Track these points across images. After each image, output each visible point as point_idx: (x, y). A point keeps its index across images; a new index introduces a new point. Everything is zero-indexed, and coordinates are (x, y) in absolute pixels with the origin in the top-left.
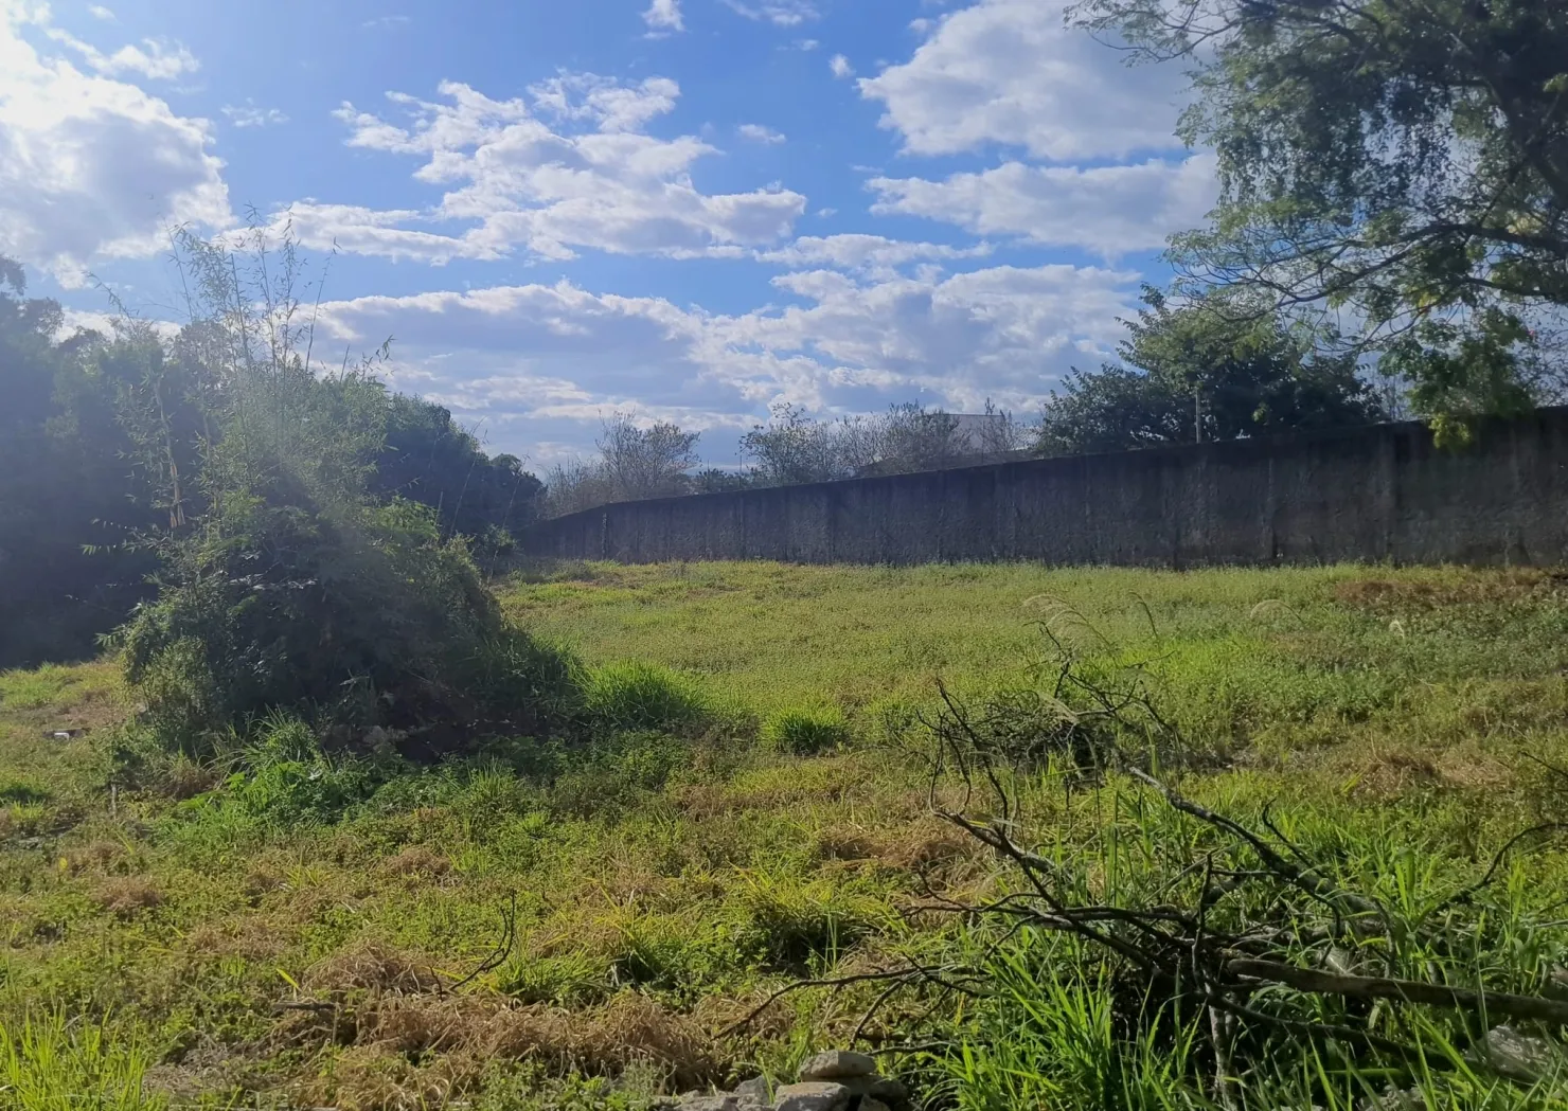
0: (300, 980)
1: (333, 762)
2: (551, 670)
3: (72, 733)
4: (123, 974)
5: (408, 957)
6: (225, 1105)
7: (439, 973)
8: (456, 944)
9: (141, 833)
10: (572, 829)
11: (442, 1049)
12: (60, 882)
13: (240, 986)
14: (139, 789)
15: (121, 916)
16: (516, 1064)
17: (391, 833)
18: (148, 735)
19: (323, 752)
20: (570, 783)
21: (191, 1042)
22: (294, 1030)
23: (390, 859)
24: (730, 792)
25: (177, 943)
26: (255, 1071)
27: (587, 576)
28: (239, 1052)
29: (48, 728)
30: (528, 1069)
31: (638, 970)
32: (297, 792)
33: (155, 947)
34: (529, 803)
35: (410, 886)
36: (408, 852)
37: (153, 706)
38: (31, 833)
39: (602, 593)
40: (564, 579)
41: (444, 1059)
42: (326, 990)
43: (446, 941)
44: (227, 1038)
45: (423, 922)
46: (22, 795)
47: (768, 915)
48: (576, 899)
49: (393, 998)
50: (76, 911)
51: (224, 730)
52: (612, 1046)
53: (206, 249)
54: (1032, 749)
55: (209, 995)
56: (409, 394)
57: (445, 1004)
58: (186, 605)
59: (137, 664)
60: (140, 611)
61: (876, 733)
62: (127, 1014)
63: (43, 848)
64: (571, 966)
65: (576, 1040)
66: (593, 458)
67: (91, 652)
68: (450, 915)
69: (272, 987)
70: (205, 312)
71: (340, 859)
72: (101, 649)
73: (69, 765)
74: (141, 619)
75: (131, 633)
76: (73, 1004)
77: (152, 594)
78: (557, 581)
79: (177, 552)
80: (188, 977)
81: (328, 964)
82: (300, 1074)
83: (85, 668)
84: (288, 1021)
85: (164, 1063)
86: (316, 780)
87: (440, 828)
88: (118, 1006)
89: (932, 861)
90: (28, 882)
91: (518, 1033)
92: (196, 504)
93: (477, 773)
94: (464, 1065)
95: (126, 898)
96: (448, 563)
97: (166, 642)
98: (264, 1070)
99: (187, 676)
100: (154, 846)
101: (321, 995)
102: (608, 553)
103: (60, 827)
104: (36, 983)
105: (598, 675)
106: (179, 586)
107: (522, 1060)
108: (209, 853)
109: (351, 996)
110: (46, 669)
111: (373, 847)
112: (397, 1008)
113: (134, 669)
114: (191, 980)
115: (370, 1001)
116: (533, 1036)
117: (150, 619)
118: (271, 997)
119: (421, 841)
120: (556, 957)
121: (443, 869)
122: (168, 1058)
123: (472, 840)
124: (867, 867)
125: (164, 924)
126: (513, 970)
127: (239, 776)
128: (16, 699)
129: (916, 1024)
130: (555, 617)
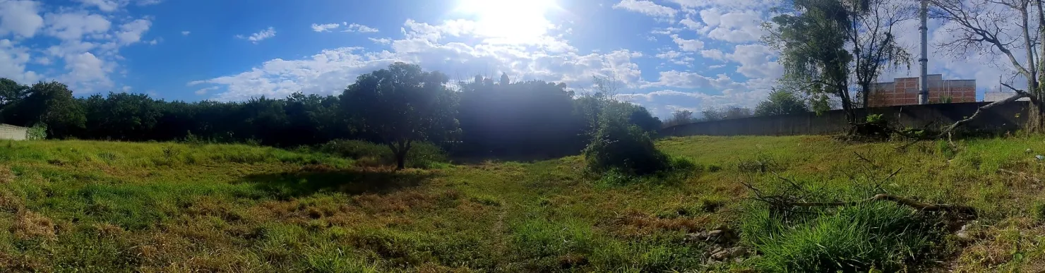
0: (618, 213)
1: (623, 175)
2: (664, 158)
3: (576, 168)
4: (586, 211)
5: (638, 210)
7: (644, 213)
8: (647, 208)
9: (588, 186)
10: (669, 188)
11: (645, 226)
12: (575, 194)
13: (608, 214)
14: (588, 179)
15: (586, 201)
17: (634, 188)
18: (589, 169)
19: (621, 173)
21: (598, 223)
23: (634, 193)
24: (699, 180)
25: (596, 206)
26: (611, 228)
27: (671, 140)
28: (607, 225)
29: (572, 166)
30: (662, 230)
31: (683, 212)
32: (616, 180)
33: (592, 206)
34: (661, 183)
35: (638, 198)
36: (638, 192)
37: (590, 164)
38: (570, 185)
39: (674, 143)
41: (646, 228)
42: (623, 215)
43: (645, 208)
44: (605, 223)
45: (641, 204)
46: (568, 178)
47: (707, 202)
48: (670, 200)
49: (636, 217)
50: (578, 199)
51: (603, 169)
54: (754, 169)
55: (602, 215)
57: (646, 219)
58: (596, 145)
60: (587, 146)
61: (726, 167)
62: (587, 217)
63: (572, 188)
64: (670, 212)
65: (671, 225)
67: (579, 153)
68: (646, 203)
69: (613, 214)
71: (625, 193)
72: (581, 153)
73: (576, 174)
75: (586, 150)
76: (577, 215)
77: (590, 143)
78: (665, 140)
79: (594, 135)
80: (597, 212)
81: (623, 211)
82: (619, 229)
83: (578, 156)
84: (616, 221)
86: (620, 178)
87: (644, 187)
88: (585, 216)
89: (737, 191)
90: (570, 194)
91: (660, 224)
92: (598, 127)
93: (651, 177)
94: (650, 229)
95: (586, 198)
96: (646, 137)
97: (592, 152)
99: (596, 158)
100: (591, 189)
102: (675, 135)
103: (575, 184)
104: (572, 211)
105: (674, 159)
106: (594, 142)
107: (661, 228)
108: (601, 190)
109: (628, 217)
110: (571, 156)
111: (631, 191)
112: (636, 219)
113: (587, 157)
115: (631, 218)
116: (663, 224)
117: (589, 148)
118: (613, 216)
119: (640, 190)
120: (667, 211)
121: (644, 195)
122: (595, 225)
123: (650, 189)
124: (725, 192)
125: (593, 202)
126: (659, 213)
127: (606, 177)
128: (567, 161)
129: (734, 219)
130: (664, 147)
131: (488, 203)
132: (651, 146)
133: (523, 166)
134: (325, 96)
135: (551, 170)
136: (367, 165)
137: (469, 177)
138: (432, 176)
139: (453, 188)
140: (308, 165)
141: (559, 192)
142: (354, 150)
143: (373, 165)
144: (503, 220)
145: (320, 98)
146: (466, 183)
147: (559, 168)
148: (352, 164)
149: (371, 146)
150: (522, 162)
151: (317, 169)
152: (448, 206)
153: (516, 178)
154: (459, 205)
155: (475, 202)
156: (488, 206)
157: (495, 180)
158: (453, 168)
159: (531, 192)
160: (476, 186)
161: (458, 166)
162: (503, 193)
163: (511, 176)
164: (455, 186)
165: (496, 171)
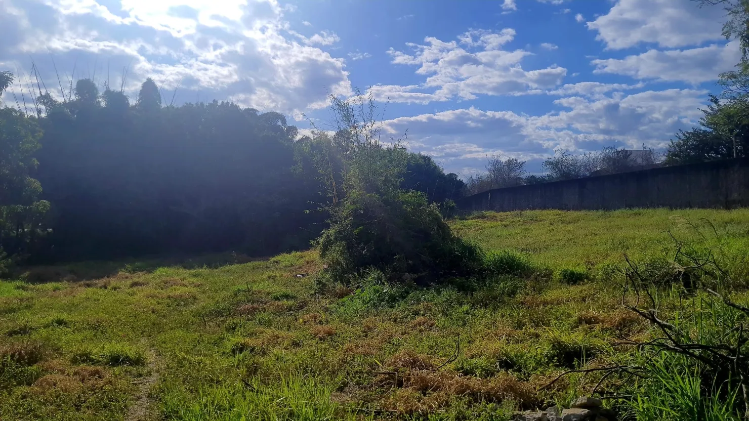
0: (382, 362)
1: (391, 286)
2: (470, 252)
3: (303, 275)
4: (322, 360)
5: (421, 356)
6: (358, 407)
7: (432, 363)
8: (438, 352)
9: (327, 310)
10: (481, 311)
11: (434, 390)
12: (300, 327)
13: (362, 365)
14: (326, 295)
15: (321, 339)
16: (462, 397)
17: (413, 312)
18: (328, 276)
19: (388, 282)
20: (479, 294)
21: (345, 384)
22: (381, 381)
23: (413, 321)
24: (541, 298)
25: (340, 349)
26: (368, 396)
27: (483, 217)
28: (362, 389)
29: (294, 273)
30: (466, 399)
31: (507, 364)
32: (379, 296)
33: (332, 350)
34: (464, 302)
35: (421, 331)
36: (419, 319)
37: (329, 266)
38: (290, 310)
39: (489, 223)
40: (474, 218)
41: (435, 394)
42: (392, 367)
43: (434, 351)
44: (358, 383)
45: (425, 344)
46: (287, 297)
47: (558, 345)
48: (482, 337)
49: (416, 371)
50: (306, 337)
51: (353, 274)
52: (498, 392)
53: (343, 104)
54: (665, 281)
55: (351, 368)
56: (416, 153)
57: (435, 374)
58: (339, 230)
59: (324, 251)
60: (324, 233)
61: (600, 275)
62: (324, 374)
63: (294, 315)
64: (482, 362)
65: (484, 389)
66: (485, 173)
67: (308, 247)
68: (436, 342)
69: (373, 366)
70: (343, 126)
71: (395, 321)
72: (311, 246)
73: (302, 286)
74: (325, 235)
75: (321, 240)
76: (305, 369)
77: (328, 227)
78: (472, 219)
79: (336, 212)
80: (344, 361)
81: (392, 358)
82: (384, 397)
83: (306, 253)
84: (378, 378)
85: (336, 392)
86: (386, 292)
87: (430, 310)
88: (320, 371)
89: (624, 327)
90: (290, 327)
91: (462, 386)
92: (342, 195)
93: (444, 290)
94: (443, 397)
95: (322, 333)
96: (430, 214)
97: (333, 243)
98: (371, 395)
99: (341, 255)
100: (331, 315)
101: (390, 369)
102: (492, 208)
103: (300, 308)
104: (293, 362)
105: (488, 253)
106: (337, 223)
107: (464, 396)
108: (350, 318)
109: (401, 370)
110: (293, 253)
111: (407, 317)
112: (417, 375)
113: (323, 253)
114: (345, 362)
115: (407, 372)
116: (468, 387)
117: (328, 235)
118: (373, 369)
119: (424, 315)
120: (475, 359)
121: (432, 325)
122: (338, 390)
123: (443, 315)
124: (597, 328)
125: (335, 342)
126: (459, 363)
127: (359, 290)
128: (284, 264)
129: (618, 388)
130: (471, 233)
131: (115, 360)
132: (444, 230)
133: (195, 276)
135: (254, 281)
137: (71, 308)
139: (26, 338)
141: (269, 324)
144: (150, 396)
146: (60, 323)
147: (269, 277)
150: (191, 267)
152: (15, 383)
153: (178, 301)
154: (44, 375)
155: (84, 361)
156: (115, 368)
157: (132, 309)
158: (27, 290)
159: (210, 326)
160: (87, 327)
161: (39, 286)
162: (150, 336)
163: (169, 297)
164: (34, 333)
165: (135, 289)
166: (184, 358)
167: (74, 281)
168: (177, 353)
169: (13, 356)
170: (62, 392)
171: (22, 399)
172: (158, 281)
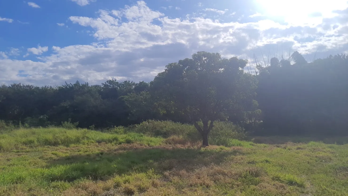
131: (291, 183)
133: (330, 147)
134: (137, 82)
136: (176, 142)
137: (271, 155)
138: (235, 153)
139: (254, 165)
140: (123, 145)
142: (165, 130)
143: (180, 142)
145: (134, 84)
146: (267, 161)
148: (162, 142)
149: (178, 126)
150: (328, 143)
151: (131, 148)
152: (250, 183)
153: (321, 159)
154: (261, 183)
155: (277, 180)
156: (291, 186)
157: (298, 160)
158: (254, 146)
159: (340, 175)
160: (278, 165)
161: (259, 145)
162: (307, 175)
163: (316, 157)
164: (257, 164)
165: (299, 151)
166: (326, 189)
167: (272, 144)
168: (322, 186)
169: (249, 172)
170: (268, 192)
171: (253, 191)
172: (310, 148)
